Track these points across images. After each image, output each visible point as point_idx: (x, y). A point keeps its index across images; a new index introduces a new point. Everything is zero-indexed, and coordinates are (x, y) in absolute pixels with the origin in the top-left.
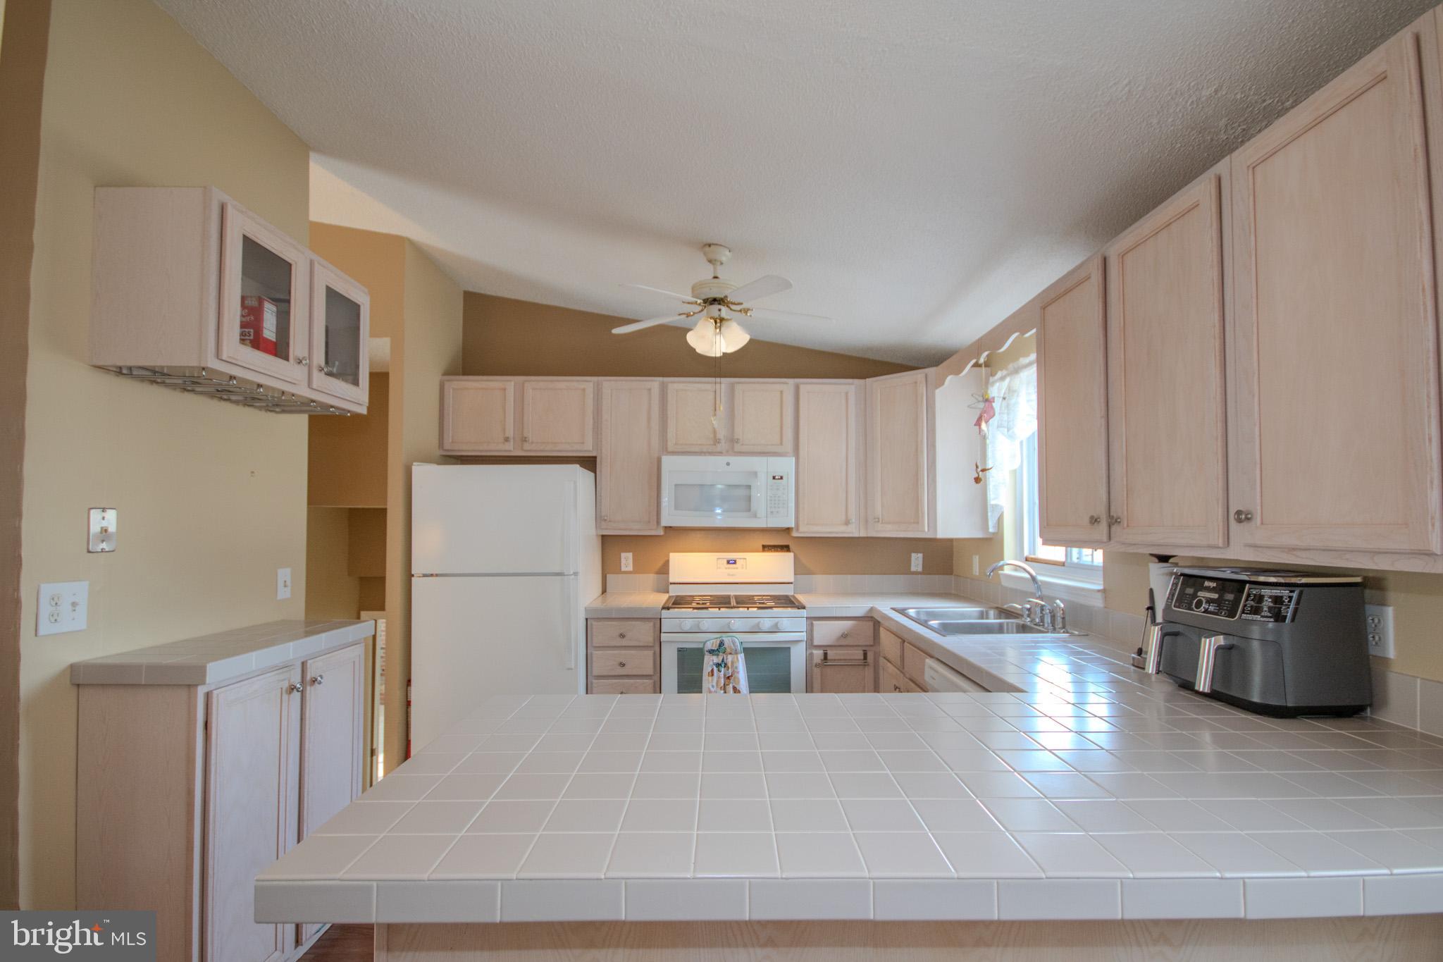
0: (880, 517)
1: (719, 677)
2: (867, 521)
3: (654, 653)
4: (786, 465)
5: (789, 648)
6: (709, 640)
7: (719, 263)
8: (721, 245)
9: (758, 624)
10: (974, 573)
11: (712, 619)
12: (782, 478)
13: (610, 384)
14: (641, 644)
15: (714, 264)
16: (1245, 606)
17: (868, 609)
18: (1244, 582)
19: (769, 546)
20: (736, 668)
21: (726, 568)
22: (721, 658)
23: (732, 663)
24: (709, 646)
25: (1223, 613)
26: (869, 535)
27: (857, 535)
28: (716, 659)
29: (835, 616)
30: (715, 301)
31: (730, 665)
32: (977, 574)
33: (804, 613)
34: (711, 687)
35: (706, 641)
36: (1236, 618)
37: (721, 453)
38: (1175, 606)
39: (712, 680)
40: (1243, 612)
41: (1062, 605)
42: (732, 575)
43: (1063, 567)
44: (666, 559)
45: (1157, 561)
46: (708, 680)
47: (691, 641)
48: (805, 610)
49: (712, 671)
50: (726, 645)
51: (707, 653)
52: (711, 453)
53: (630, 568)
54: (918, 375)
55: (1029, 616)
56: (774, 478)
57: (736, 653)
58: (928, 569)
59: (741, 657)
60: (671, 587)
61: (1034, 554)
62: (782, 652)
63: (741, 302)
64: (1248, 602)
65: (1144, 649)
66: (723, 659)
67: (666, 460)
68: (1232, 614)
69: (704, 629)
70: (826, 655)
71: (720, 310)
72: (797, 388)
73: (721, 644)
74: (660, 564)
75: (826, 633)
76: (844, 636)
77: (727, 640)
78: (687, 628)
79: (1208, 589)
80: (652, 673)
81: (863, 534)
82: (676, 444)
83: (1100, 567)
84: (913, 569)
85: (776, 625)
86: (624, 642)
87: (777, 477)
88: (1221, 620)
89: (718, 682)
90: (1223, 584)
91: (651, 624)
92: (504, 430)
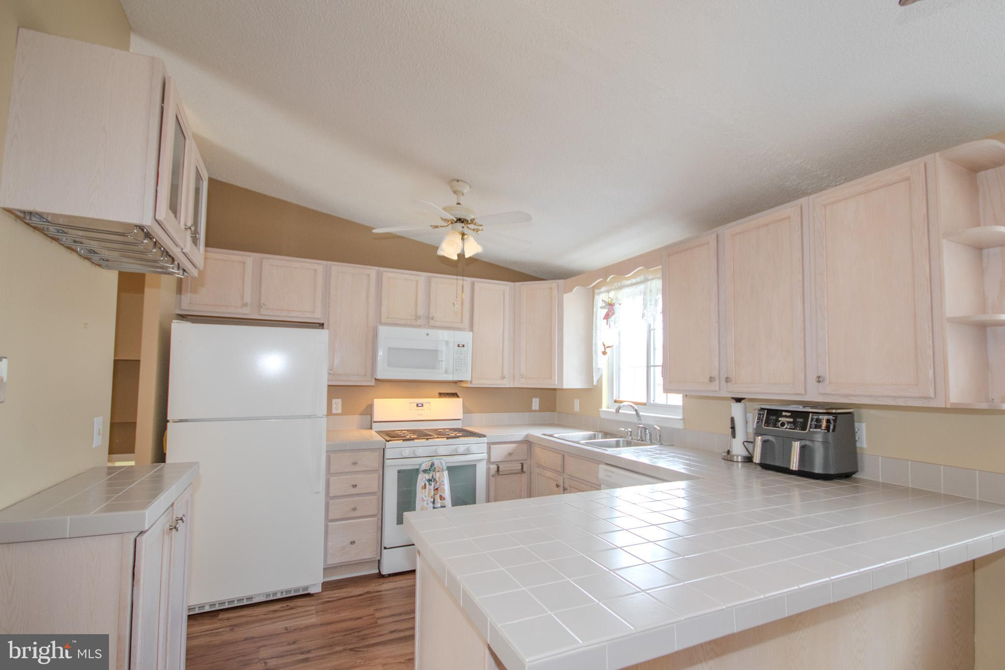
0: (525, 374)
1: (430, 489)
2: (514, 377)
3: (379, 476)
4: (466, 337)
5: (475, 465)
6: (425, 462)
7: (461, 194)
8: (465, 182)
9: (456, 449)
10: (575, 410)
11: (421, 447)
12: (463, 346)
13: (337, 268)
14: (370, 469)
15: (457, 194)
16: (811, 425)
17: (524, 435)
18: (809, 413)
19: (443, 394)
20: (443, 481)
21: (416, 410)
22: (431, 476)
23: (439, 479)
24: (424, 467)
25: (798, 429)
26: (516, 386)
27: (508, 386)
28: (428, 476)
29: (504, 441)
30: (460, 220)
31: (438, 480)
32: (578, 411)
33: (485, 440)
34: (424, 497)
35: (422, 464)
36: (807, 431)
37: (420, 326)
38: (764, 426)
39: (425, 492)
40: (811, 427)
41: (659, 428)
42: (421, 415)
43: (645, 406)
44: (370, 403)
45: (734, 401)
46: (422, 492)
47: (409, 464)
48: (486, 438)
49: (425, 485)
50: (435, 466)
51: (421, 472)
52: (412, 326)
53: (340, 411)
54: (553, 284)
55: (631, 436)
56: (459, 346)
57: (443, 471)
58: (543, 408)
59: (446, 473)
60: (374, 425)
61: (619, 398)
62: (471, 468)
63: (482, 224)
64: (812, 423)
65: (730, 450)
66: (433, 476)
67: (383, 331)
68: (804, 428)
69: (418, 455)
70: (498, 468)
71: (463, 227)
72: (473, 284)
73: (432, 465)
74: (363, 407)
75: (499, 453)
76: (510, 454)
77: (437, 462)
78: (406, 455)
79: (786, 416)
80: (376, 491)
81: (511, 386)
82: (388, 318)
83: (681, 406)
84: (534, 408)
85: (468, 449)
86: (356, 468)
87: (460, 346)
88: (797, 433)
89: (429, 492)
90: (795, 414)
91: (377, 453)
92: (242, 297)
